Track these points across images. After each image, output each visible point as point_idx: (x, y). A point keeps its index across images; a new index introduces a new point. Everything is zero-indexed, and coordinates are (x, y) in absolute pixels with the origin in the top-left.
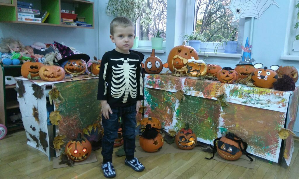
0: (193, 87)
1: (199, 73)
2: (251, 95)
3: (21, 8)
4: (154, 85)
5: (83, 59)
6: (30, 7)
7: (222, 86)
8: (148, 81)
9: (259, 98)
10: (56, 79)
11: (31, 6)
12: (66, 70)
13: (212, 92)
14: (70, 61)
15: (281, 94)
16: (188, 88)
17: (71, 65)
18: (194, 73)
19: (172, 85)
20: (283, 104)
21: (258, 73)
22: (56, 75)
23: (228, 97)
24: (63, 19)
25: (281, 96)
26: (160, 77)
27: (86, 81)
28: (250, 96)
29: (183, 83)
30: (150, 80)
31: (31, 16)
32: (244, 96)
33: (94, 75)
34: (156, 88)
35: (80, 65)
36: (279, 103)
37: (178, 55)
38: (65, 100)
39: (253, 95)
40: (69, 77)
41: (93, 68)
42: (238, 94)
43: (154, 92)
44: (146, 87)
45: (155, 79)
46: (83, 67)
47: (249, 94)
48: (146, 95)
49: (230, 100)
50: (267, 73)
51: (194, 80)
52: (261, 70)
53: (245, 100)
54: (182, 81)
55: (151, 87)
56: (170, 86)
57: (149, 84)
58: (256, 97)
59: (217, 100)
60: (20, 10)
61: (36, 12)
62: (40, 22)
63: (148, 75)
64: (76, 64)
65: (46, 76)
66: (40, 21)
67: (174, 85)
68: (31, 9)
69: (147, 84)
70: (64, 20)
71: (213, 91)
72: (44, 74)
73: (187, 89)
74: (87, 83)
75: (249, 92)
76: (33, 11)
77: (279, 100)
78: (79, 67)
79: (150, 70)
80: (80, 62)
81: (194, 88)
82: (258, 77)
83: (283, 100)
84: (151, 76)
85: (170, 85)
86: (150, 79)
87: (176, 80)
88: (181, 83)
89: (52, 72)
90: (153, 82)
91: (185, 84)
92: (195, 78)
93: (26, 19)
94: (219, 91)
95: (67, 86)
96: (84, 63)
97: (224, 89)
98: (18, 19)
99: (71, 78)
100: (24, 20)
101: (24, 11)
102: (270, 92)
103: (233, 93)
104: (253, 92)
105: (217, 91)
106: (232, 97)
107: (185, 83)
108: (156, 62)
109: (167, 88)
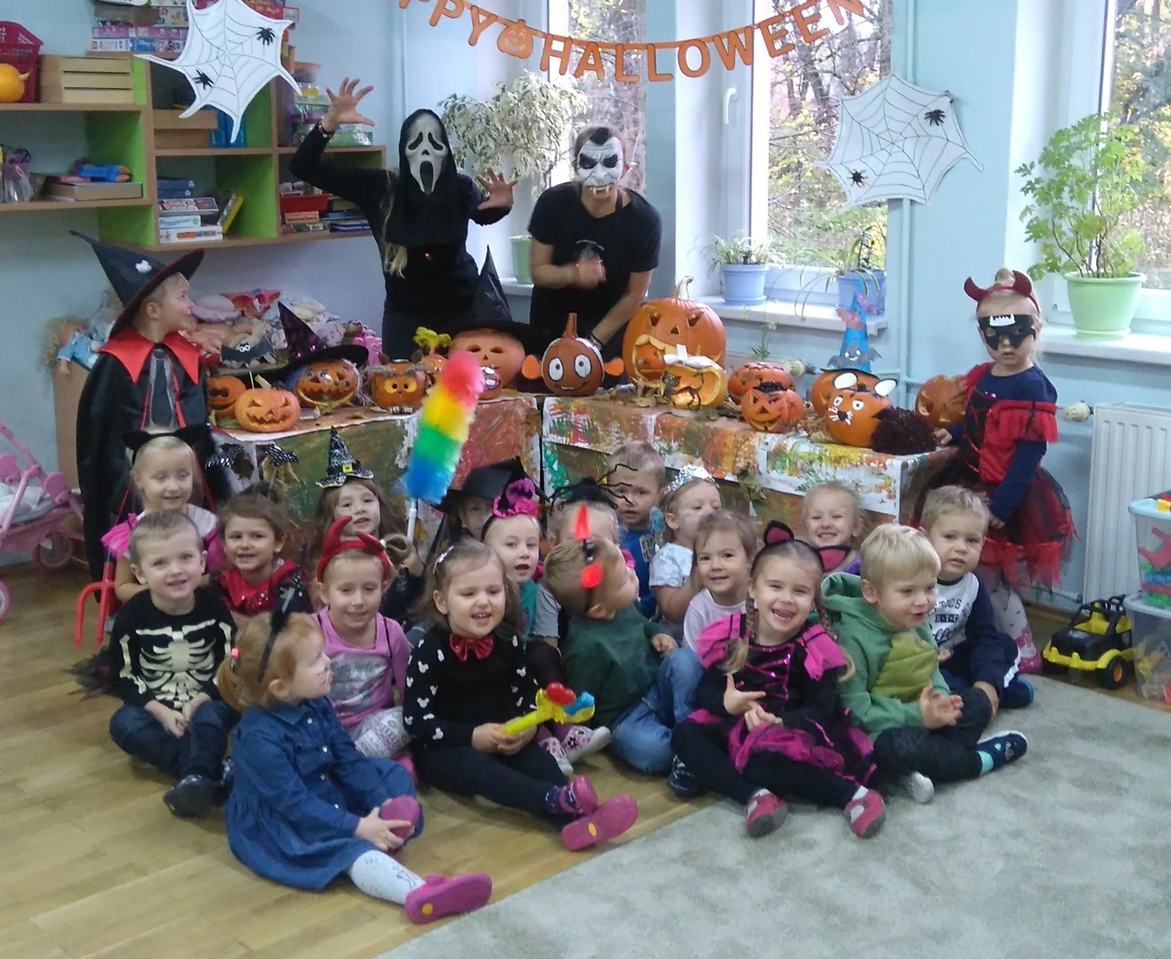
0: (677, 443)
1: (696, 400)
2: (815, 466)
3: (165, 201)
4: (572, 434)
5: (348, 359)
6: (188, 193)
7: (748, 439)
8: (554, 422)
9: (834, 476)
10: (276, 426)
11: (191, 189)
12: (302, 394)
13: (725, 459)
14: (312, 367)
15: (882, 465)
16: (664, 445)
17: (316, 380)
18: (683, 398)
19: (623, 435)
20: (890, 492)
21: (835, 404)
22: (277, 418)
23: (765, 475)
24: (286, 215)
25: (883, 472)
26: (588, 409)
27: (355, 429)
28: (814, 472)
29: (651, 431)
30: (558, 418)
31: (192, 223)
32: (802, 469)
33: (379, 409)
34: (576, 445)
35: (341, 377)
36: (879, 489)
37: (649, 334)
38: (302, 483)
39: (821, 466)
40: (312, 417)
41: (377, 388)
42: (787, 464)
43: (572, 456)
44: (548, 440)
45: (573, 416)
46: (348, 384)
47: (811, 463)
48: (551, 467)
49: (768, 482)
50: (855, 403)
51: (679, 421)
52: (841, 396)
53: (802, 482)
54: (649, 422)
55: (563, 440)
56: (617, 439)
57: (556, 430)
58: (827, 474)
59: (737, 481)
60: (164, 209)
61: (207, 205)
62: (220, 237)
63: (554, 402)
64: (328, 377)
65: (254, 419)
66: (219, 233)
67: (627, 433)
68: (192, 200)
69: (552, 431)
70: (289, 220)
71: (728, 454)
72: (248, 415)
73: (664, 449)
74: (359, 435)
75: (811, 457)
76: (197, 205)
77: (880, 481)
78: (336, 384)
79: (559, 383)
80: (340, 369)
81: (680, 446)
82: (831, 417)
83: (888, 483)
84: (562, 406)
85: (617, 435)
86: (559, 413)
87: (633, 420)
88: (644, 427)
89: (268, 410)
90: (568, 423)
91: (656, 433)
92: (687, 414)
93: (180, 236)
94: (740, 457)
95: (306, 445)
96: (352, 371)
97: (752, 451)
98: (158, 237)
99: (315, 420)
100: (174, 240)
101: (175, 209)
102: (859, 459)
103: (775, 463)
104: (820, 459)
105: (737, 456)
106: (774, 474)
107: (656, 428)
108: (579, 359)
109: (609, 444)
